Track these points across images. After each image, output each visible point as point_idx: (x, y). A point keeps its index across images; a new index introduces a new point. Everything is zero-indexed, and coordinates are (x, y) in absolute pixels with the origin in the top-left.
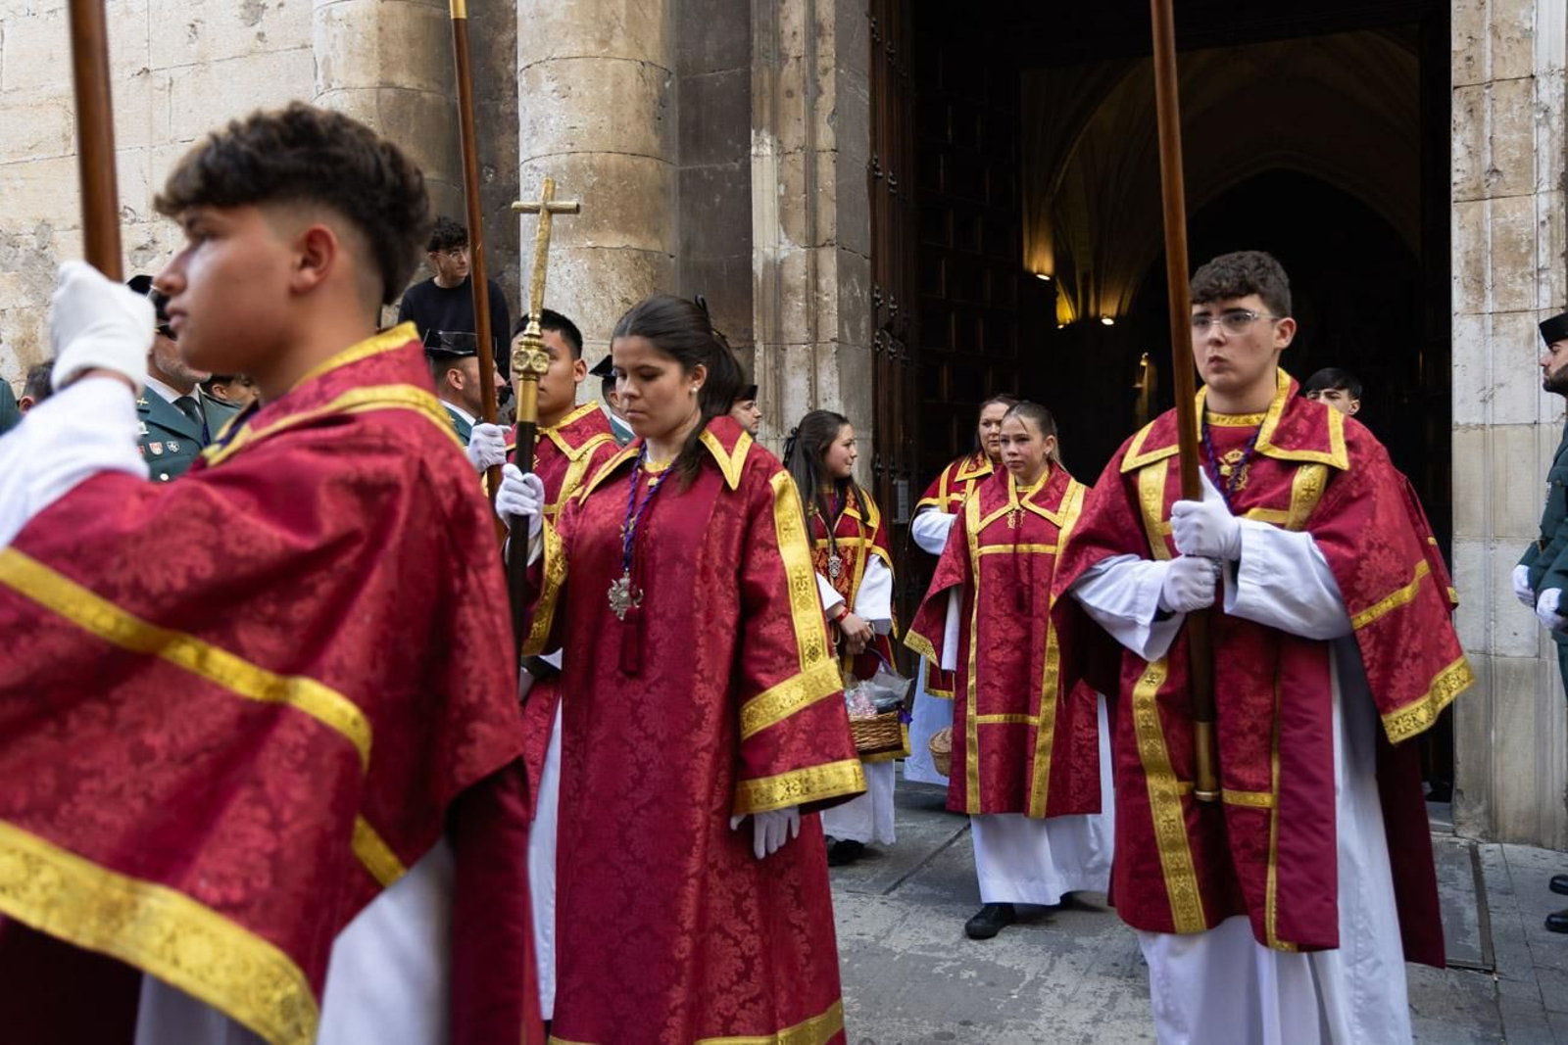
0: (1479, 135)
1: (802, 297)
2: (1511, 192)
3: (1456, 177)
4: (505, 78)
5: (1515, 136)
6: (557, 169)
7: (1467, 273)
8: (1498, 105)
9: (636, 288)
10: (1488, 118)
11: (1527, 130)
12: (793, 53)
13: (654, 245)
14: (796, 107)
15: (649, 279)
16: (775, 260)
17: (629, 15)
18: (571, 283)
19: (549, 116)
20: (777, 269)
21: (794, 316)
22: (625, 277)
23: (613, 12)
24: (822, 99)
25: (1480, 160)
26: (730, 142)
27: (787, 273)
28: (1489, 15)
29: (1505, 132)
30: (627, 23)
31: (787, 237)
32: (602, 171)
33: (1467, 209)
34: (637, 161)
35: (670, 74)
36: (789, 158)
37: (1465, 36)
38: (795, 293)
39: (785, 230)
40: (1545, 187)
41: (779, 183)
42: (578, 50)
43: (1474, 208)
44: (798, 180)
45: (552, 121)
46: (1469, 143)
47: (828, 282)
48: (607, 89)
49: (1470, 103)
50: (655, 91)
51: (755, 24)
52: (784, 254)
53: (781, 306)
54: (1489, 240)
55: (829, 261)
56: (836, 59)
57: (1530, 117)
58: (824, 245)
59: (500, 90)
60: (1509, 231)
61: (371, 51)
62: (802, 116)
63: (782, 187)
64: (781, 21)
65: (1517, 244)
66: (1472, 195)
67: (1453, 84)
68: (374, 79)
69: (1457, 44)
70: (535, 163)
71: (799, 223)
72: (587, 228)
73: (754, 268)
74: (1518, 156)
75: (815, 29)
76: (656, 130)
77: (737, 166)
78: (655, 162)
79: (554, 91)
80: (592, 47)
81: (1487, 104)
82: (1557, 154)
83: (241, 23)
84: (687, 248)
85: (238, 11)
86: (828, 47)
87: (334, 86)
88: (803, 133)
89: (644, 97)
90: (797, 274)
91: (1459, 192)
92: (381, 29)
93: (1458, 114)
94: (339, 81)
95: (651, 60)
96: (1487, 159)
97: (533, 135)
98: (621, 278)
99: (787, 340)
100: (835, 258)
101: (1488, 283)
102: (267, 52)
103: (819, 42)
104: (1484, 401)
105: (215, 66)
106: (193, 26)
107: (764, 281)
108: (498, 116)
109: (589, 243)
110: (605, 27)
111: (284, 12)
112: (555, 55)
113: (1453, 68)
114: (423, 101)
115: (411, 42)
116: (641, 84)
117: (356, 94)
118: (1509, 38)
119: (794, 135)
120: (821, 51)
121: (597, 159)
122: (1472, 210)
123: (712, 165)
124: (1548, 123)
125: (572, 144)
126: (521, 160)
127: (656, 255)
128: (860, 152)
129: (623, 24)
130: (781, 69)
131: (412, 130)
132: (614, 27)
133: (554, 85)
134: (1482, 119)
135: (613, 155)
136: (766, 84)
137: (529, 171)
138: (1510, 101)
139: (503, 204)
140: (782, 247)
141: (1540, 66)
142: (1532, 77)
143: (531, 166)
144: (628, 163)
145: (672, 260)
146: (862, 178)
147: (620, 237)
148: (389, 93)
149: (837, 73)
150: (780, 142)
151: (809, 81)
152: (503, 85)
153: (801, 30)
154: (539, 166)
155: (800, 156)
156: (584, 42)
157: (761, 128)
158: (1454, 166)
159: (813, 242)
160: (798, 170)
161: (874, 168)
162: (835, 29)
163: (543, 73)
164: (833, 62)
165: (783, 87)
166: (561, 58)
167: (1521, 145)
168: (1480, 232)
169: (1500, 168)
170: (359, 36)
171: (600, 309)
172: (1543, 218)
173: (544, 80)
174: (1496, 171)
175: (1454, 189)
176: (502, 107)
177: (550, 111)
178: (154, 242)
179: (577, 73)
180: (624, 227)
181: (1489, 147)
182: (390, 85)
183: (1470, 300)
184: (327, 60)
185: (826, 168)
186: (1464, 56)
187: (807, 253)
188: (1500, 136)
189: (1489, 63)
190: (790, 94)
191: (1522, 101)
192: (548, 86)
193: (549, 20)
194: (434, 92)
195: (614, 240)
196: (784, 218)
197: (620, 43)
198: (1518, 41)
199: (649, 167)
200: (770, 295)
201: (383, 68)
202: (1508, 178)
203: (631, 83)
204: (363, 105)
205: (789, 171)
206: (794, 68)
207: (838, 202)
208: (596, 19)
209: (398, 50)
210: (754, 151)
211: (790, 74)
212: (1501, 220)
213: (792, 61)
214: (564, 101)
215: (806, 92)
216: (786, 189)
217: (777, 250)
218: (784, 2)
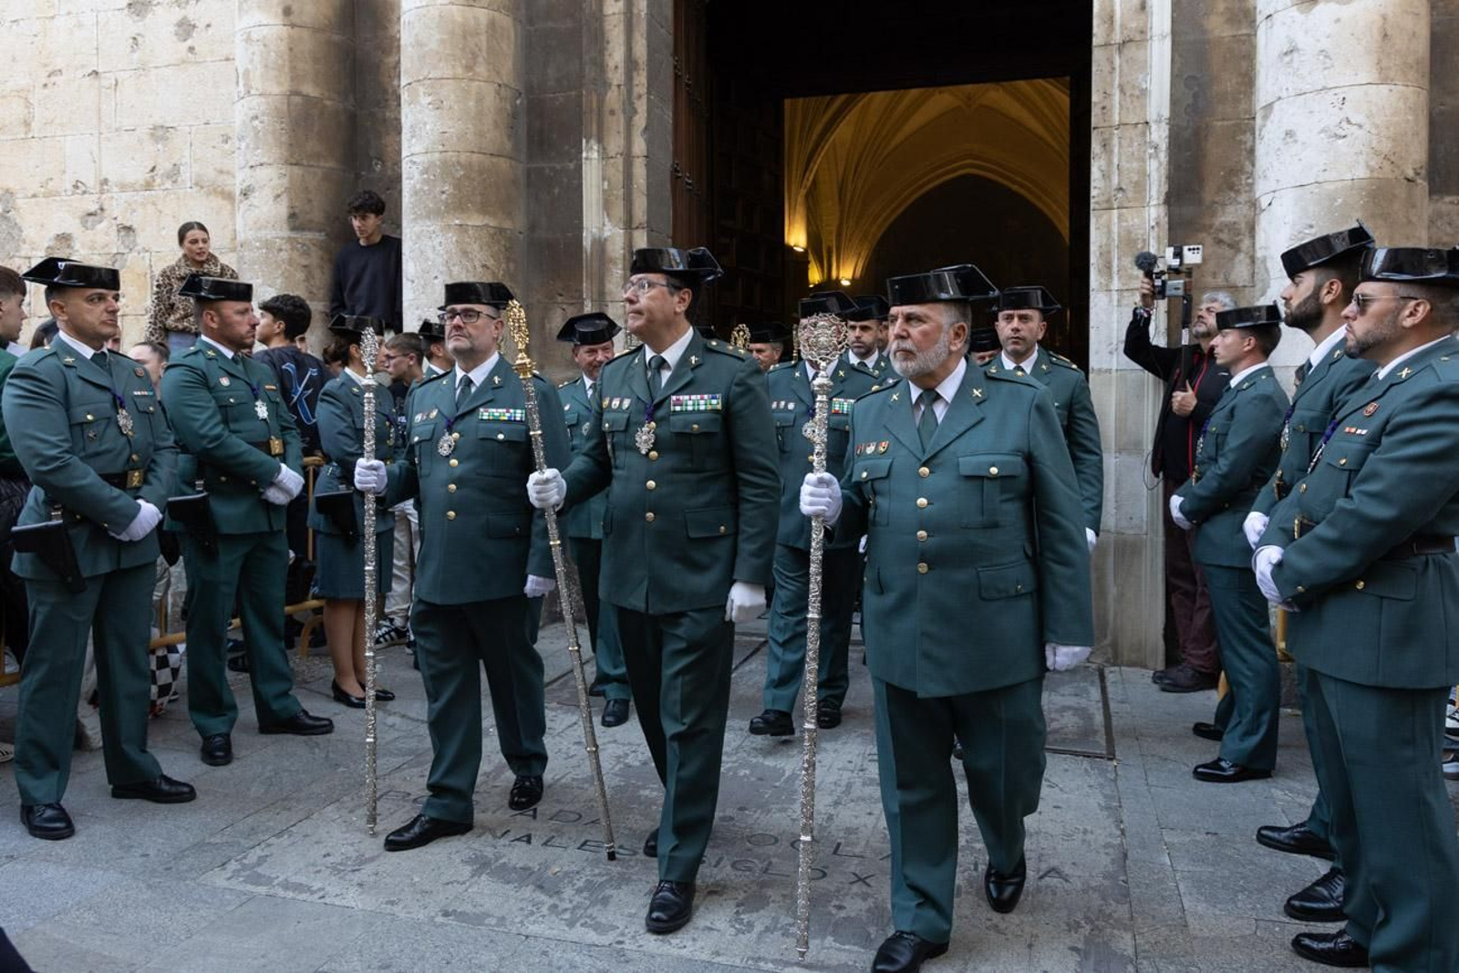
0: (1110, 163)
1: (620, 266)
2: (1130, 204)
3: (1093, 192)
4: (390, 91)
5: (1135, 165)
6: (432, 164)
7: (1100, 261)
8: (1123, 141)
9: (492, 256)
10: (1116, 150)
11: (1143, 161)
12: (615, 82)
13: (507, 225)
14: (615, 124)
15: (503, 249)
16: (600, 238)
17: (488, 48)
18: (442, 252)
19: (425, 124)
20: (600, 244)
21: (614, 280)
22: (485, 248)
23: (477, 45)
24: (636, 118)
25: (1110, 181)
26: (566, 147)
27: (610, 247)
28: (1117, 78)
29: (1128, 162)
30: (488, 54)
31: (610, 221)
32: (468, 167)
33: (1100, 216)
34: (495, 160)
35: (520, 94)
36: (612, 161)
37: (1102, 91)
38: (615, 263)
39: (608, 215)
40: (1154, 202)
41: (604, 179)
42: (448, 73)
43: (1105, 215)
44: (618, 178)
45: (428, 127)
46: (1103, 168)
48: (471, 104)
49: (1104, 140)
50: (508, 107)
51: (586, 58)
52: (607, 234)
53: (604, 273)
54: (1116, 238)
56: (648, 88)
57: (1145, 152)
58: (637, 228)
59: (387, 100)
60: (1129, 232)
61: (283, 66)
62: (622, 130)
63: (606, 183)
64: (607, 57)
65: (1135, 241)
66: (1105, 206)
67: (1093, 125)
68: (286, 87)
69: (1095, 98)
70: (414, 159)
71: (619, 210)
72: (455, 210)
73: (584, 243)
74: (1136, 178)
75: (631, 64)
76: (509, 137)
77: (572, 166)
78: (508, 161)
79: (429, 104)
80: (460, 71)
81: (1116, 141)
82: (1163, 179)
83: (175, 38)
84: (533, 227)
85: (173, 29)
86: (641, 79)
87: (253, 92)
88: (622, 142)
89: (500, 111)
90: (616, 247)
91: (1097, 203)
92: (291, 49)
93: (1096, 147)
94: (257, 89)
95: (506, 82)
96: (1115, 180)
97: (413, 137)
98: (481, 248)
99: (608, 298)
100: (645, 238)
101: (1115, 269)
102: (196, 62)
103: (635, 74)
104: (1111, 353)
105: (154, 71)
106: (135, 39)
107: (592, 253)
108: (385, 120)
109: (457, 222)
110: (470, 56)
111: (210, 31)
112: (430, 76)
113: (1093, 114)
114: (325, 106)
115: (316, 60)
116: (498, 100)
117: (270, 100)
118: (1131, 95)
119: (615, 144)
120: (636, 82)
121: (463, 157)
122: (1105, 217)
123: (552, 165)
124: (1157, 156)
125: (443, 145)
126: (404, 153)
127: (509, 232)
128: (666, 160)
129: (484, 54)
130: (606, 94)
131: (316, 129)
132: (477, 56)
133: (429, 99)
134: (1112, 151)
135: (475, 156)
136: (594, 105)
137: (409, 165)
138: (1131, 139)
139: (388, 189)
140: (606, 228)
141: (1151, 115)
142: (1147, 123)
143: (411, 161)
144: (487, 160)
145: (521, 236)
146: (667, 177)
147: (481, 217)
148: (297, 99)
149: (648, 99)
150: (604, 149)
151: (627, 103)
152: (389, 97)
153: (621, 65)
154: (418, 161)
155: (620, 160)
156: (453, 66)
157: (591, 138)
158: (1093, 184)
159: (629, 225)
160: (618, 171)
161: (676, 170)
162: (648, 65)
163: (421, 90)
164: (645, 90)
165: (607, 108)
166: (436, 79)
167: (1138, 172)
168: (1109, 232)
169: (1124, 187)
170: (273, 54)
171: (464, 272)
172: (1153, 223)
173: (421, 94)
174: (1121, 189)
175: (1092, 201)
176: (388, 114)
177: (426, 119)
178: (102, 209)
179: (449, 92)
180: (484, 209)
181: (1117, 172)
182: (297, 93)
183: (1103, 281)
184: (247, 72)
185: (640, 171)
186: (1101, 105)
187: (625, 233)
188: (1125, 165)
189: (1116, 111)
190: (612, 112)
191: (1140, 139)
192: (426, 100)
193: (426, 49)
194: (334, 100)
195: (476, 220)
196: (607, 206)
197: (482, 69)
198: (1138, 97)
199: (504, 164)
200: (595, 265)
201: (292, 79)
202: (1130, 194)
203: (490, 100)
204: (276, 108)
205: (611, 171)
206: (616, 93)
207: (648, 196)
208: (463, 49)
209: (305, 66)
210: (584, 155)
211: (613, 98)
212: (1125, 224)
213: (614, 88)
214: (438, 112)
215: (624, 112)
216: (609, 184)
217: (601, 230)
218: (608, 42)
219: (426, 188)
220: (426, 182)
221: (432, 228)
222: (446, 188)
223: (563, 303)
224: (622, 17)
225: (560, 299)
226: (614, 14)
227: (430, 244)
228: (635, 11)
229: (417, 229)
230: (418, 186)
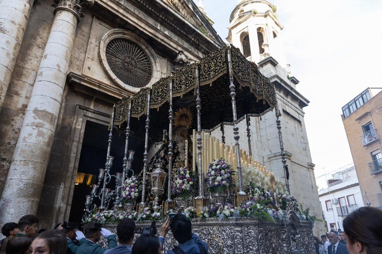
6: (29, 183)
13: (39, 201)
14: (69, 180)
16: (60, 207)
18: (26, 207)
19: (29, 172)
21: (61, 218)
27: (61, 209)
31: (63, 203)
32: (38, 185)
36: (66, 188)
38: (62, 213)
39: (63, 201)
41: (63, 192)
44: (67, 193)
45: (30, 173)
47: (68, 212)
48: (42, 170)
52: (62, 206)
53: (59, 216)
55: (69, 208)
58: (69, 205)
62: (70, 182)
63: (64, 193)
64: (69, 165)
70: (22, 180)
71: (66, 201)
75: (74, 168)
79: (32, 167)
80: (42, 161)
88: (70, 185)
90: (63, 210)
97: (22, 174)
98: (35, 207)
103: (75, 170)
109: (32, 200)
110: (45, 158)
112: (34, 161)
120: (75, 172)
121: (38, 183)
125: (34, 179)
130: (68, 173)
133: (33, 166)
136: (65, 175)
147: (37, 199)
150: (65, 185)
153: (73, 167)
155: (68, 189)
156: (41, 160)
157: (63, 182)
159: (67, 205)
163: (30, 163)
164: (76, 174)
166: (36, 162)
177: (30, 171)
179: (38, 166)
180: (38, 197)
185: (72, 192)
190: (68, 177)
196: (63, 199)
197: (46, 162)
200: (58, 213)
205: (66, 191)
207: (73, 198)
208: (44, 156)
210: (61, 186)
211: (69, 175)
213: (70, 172)
214: (34, 170)
215: (71, 178)
216: (64, 194)
217: (60, 205)
218: (70, 162)
219: (25, 189)
220: (26, 187)
221: (25, 200)
222: (32, 190)
223: (43, 222)
224: (75, 157)
225: (42, 221)
226: (73, 156)
227: (23, 204)
228: (77, 157)
229: (18, 200)
230: (22, 188)
